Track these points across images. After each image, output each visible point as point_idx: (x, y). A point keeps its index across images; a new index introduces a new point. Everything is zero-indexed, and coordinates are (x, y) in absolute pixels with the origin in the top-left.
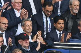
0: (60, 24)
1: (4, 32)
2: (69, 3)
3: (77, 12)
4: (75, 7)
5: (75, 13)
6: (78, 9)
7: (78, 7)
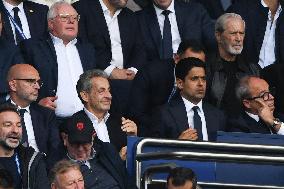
0: (196, 78)
1: (27, 108)
2: (216, 27)
3: (240, 51)
4: (233, 38)
5: (232, 55)
6: (241, 43)
7: (241, 38)
